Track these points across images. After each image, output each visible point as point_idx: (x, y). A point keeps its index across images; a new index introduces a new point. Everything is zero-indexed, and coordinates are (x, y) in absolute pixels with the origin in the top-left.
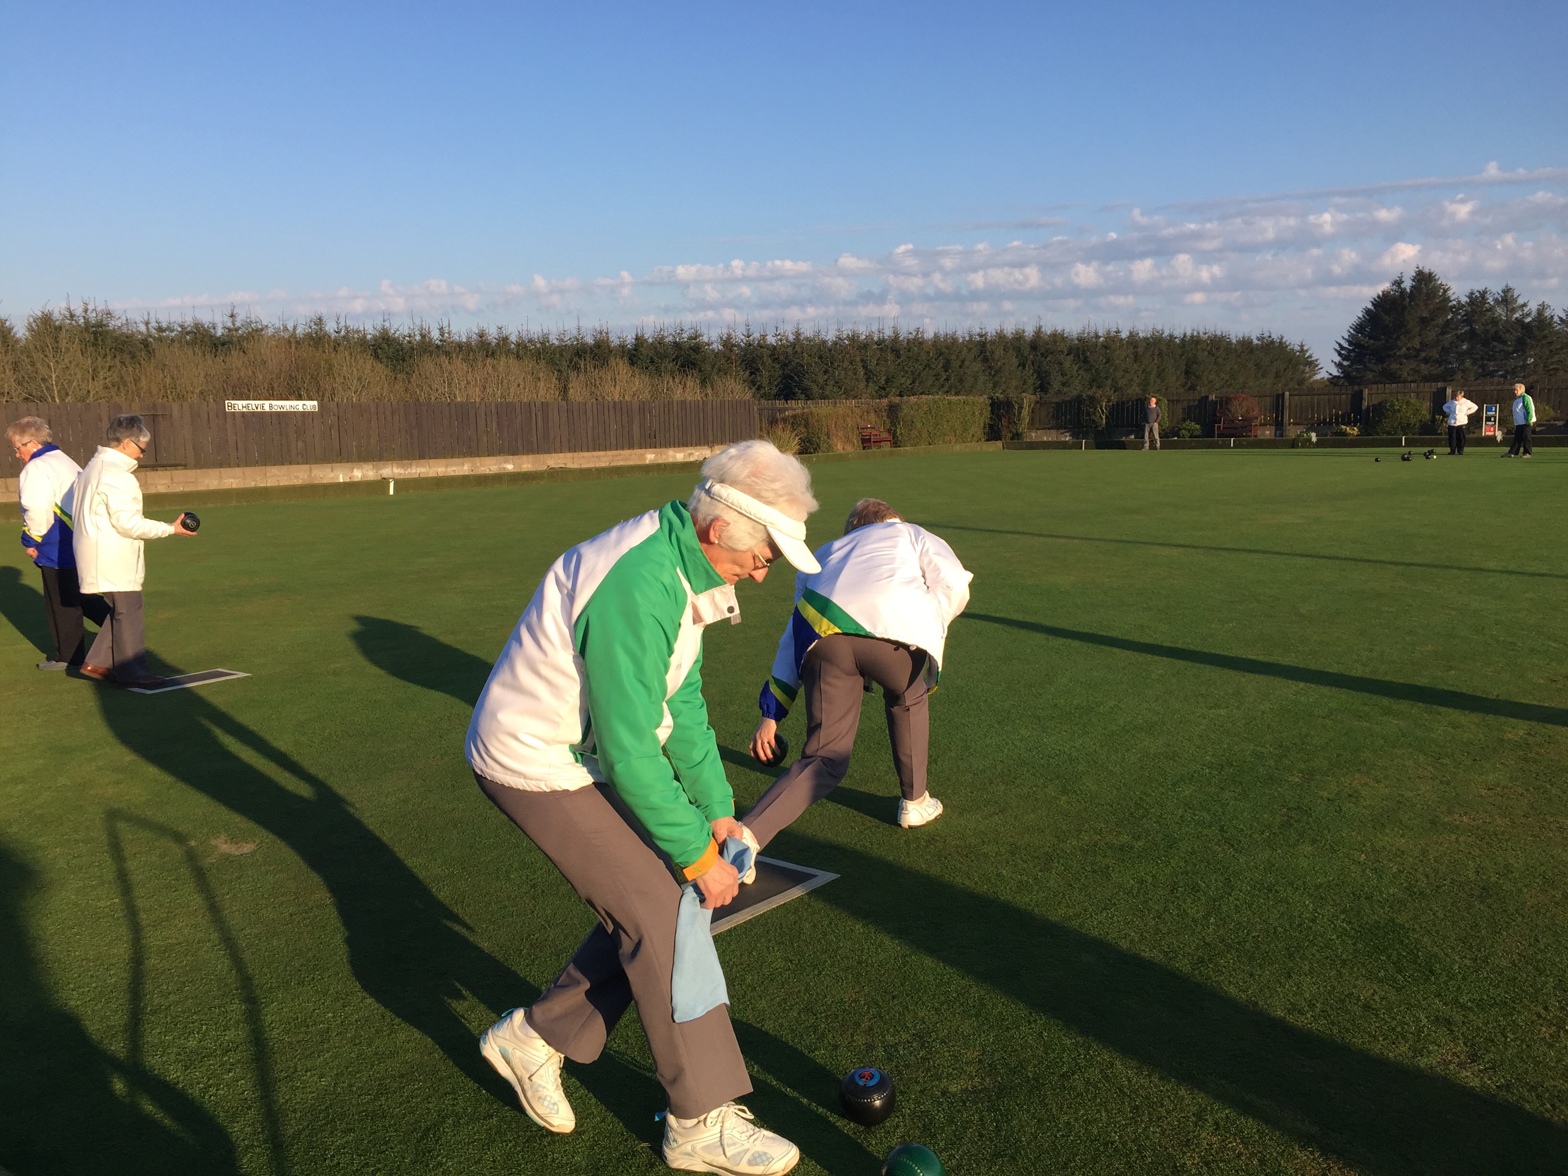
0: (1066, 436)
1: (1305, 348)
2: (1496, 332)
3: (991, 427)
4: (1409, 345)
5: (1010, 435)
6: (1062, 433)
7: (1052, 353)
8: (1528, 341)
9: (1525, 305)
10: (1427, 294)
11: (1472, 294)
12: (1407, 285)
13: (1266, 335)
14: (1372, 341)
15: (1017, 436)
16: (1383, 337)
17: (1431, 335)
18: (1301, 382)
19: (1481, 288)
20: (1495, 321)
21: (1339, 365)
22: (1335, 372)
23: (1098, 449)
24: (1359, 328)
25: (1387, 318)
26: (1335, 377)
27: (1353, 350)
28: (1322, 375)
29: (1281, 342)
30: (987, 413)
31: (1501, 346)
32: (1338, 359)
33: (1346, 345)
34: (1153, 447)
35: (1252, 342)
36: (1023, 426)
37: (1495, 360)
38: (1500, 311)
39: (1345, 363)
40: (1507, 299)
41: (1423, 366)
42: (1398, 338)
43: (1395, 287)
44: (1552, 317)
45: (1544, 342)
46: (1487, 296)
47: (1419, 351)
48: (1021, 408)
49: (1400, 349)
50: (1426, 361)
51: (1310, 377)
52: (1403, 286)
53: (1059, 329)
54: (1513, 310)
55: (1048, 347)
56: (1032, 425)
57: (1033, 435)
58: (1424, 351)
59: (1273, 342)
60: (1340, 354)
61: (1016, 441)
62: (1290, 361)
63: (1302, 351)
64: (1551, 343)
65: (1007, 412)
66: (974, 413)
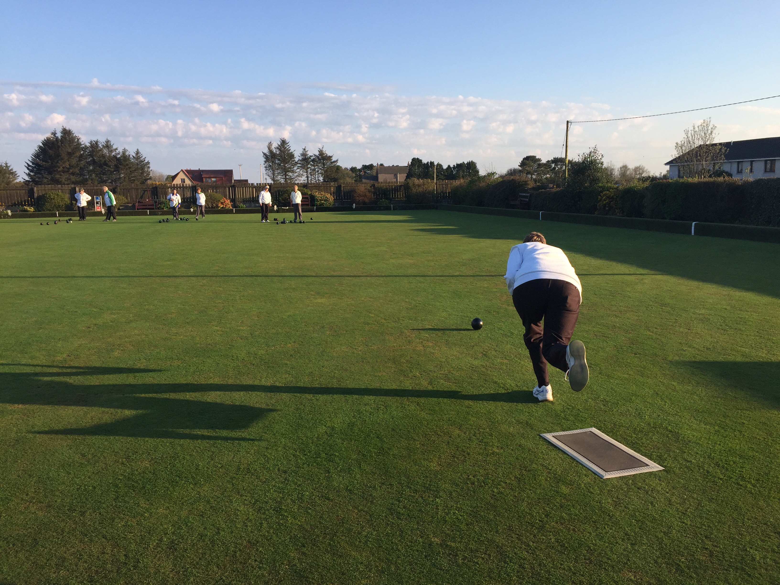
1: (8, 165)
2: (105, 161)
4: (64, 166)
8: (120, 166)
9: (116, 149)
10: (70, 141)
11: (91, 142)
12: (59, 135)
14: (44, 163)
16: (49, 161)
17: (74, 161)
18: (8, 183)
19: (95, 140)
20: (103, 156)
21: (29, 175)
22: (27, 178)
24: (36, 156)
25: (50, 151)
26: (27, 181)
27: (35, 167)
28: (20, 180)
31: (108, 168)
32: (27, 171)
33: (31, 164)
37: (106, 175)
38: (105, 151)
39: (32, 174)
40: (108, 145)
41: (72, 176)
42: (57, 162)
43: (52, 136)
44: (129, 155)
45: (127, 167)
46: (99, 143)
47: (69, 169)
49: (59, 168)
50: (73, 174)
51: (13, 181)
52: (57, 135)
54: (112, 151)
58: (71, 169)
60: (28, 169)
62: (1, 172)
63: (7, 166)
64: (130, 168)
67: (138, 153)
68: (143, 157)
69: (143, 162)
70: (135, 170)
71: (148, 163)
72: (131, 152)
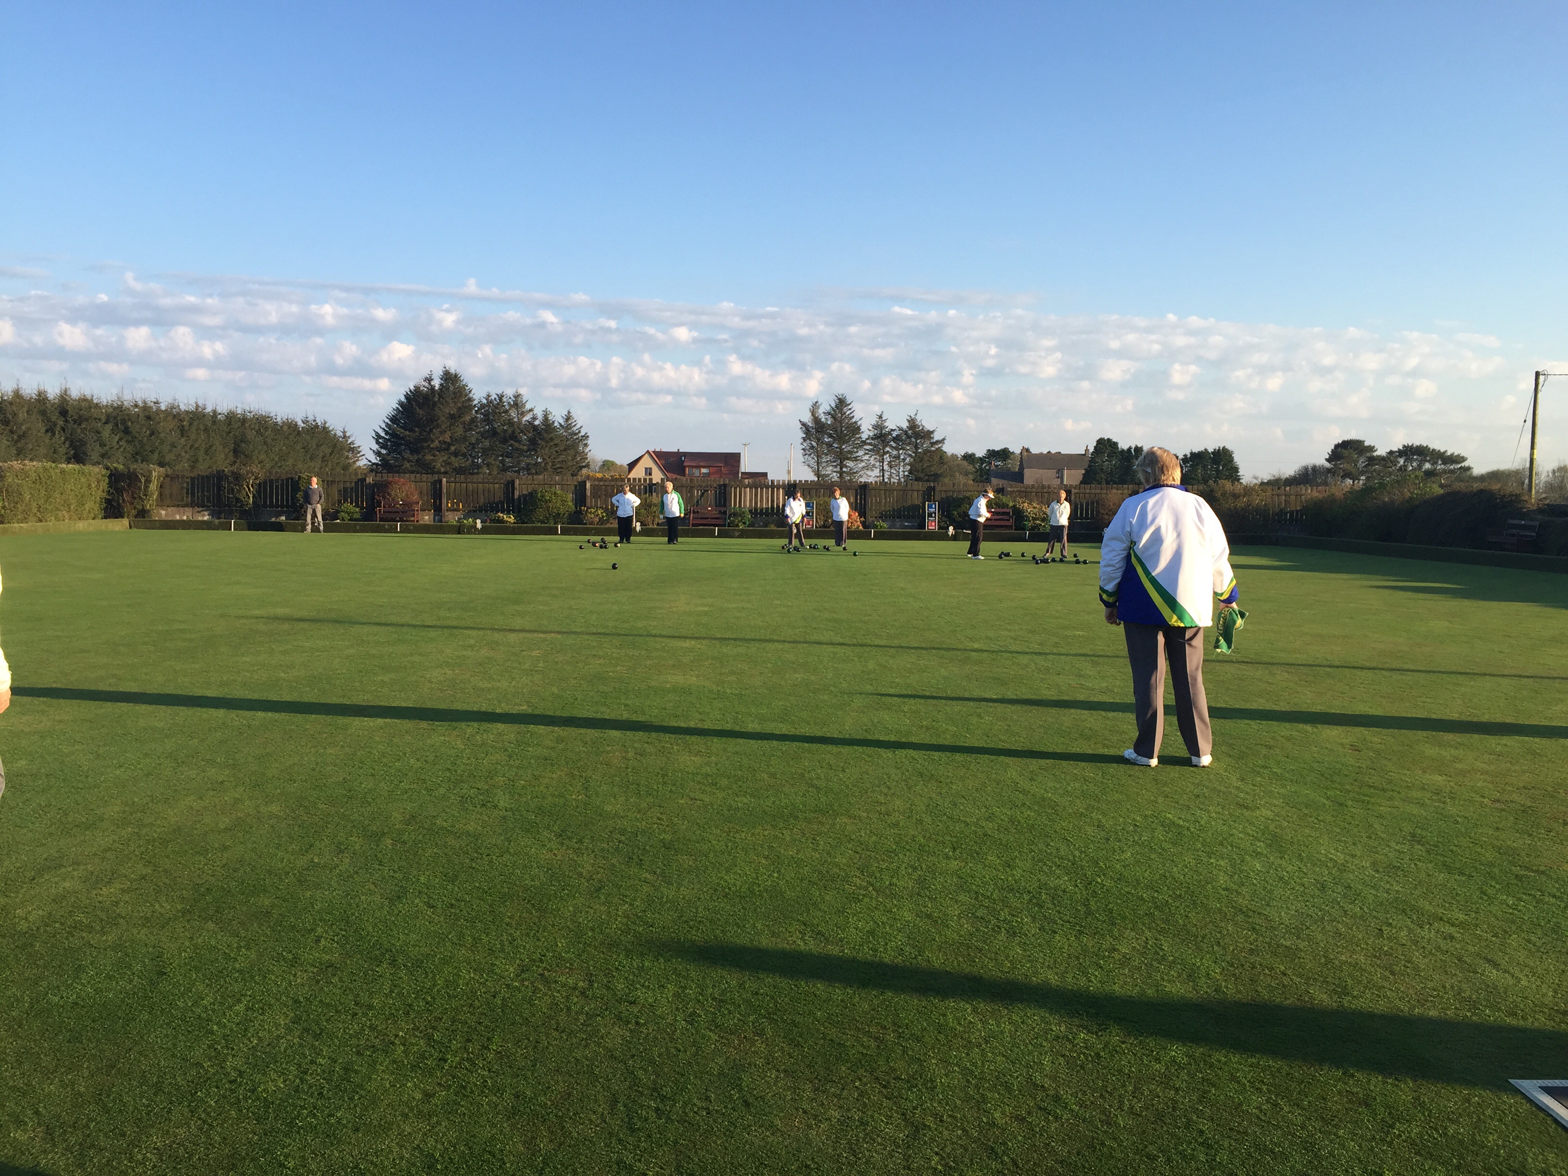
0: (204, 515)
1: (348, 435)
2: (513, 432)
3: (108, 501)
4: (441, 439)
5: (134, 512)
6: (199, 512)
7: (87, 420)
8: (540, 442)
9: (531, 410)
10: (454, 393)
11: (489, 396)
12: (436, 383)
13: (311, 418)
14: (407, 433)
15: (142, 513)
16: (417, 429)
17: (459, 431)
18: (346, 468)
19: (499, 392)
20: (510, 423)
21: (378, 453)
22: (374, 459)
23: (250, 530)
24: (394, 419)
25: (421, 412)
26: (374, 464)
27: (389, 440)
28: (362, 463)
29: (324, 428)
30: (104, 485)
31: (517, 445)
32: (376, 447)
33: (383, 434)
34: (315, 529)
35: (296, 425)
36: (150, 504)
37: (512, 457)
38: (513, 413)
39: (384, 451)
40: (517, 403)
41: (453, 458)
42: (431, 430)
43: (426, 384)
44: (553, 422)
45: (551, 444)
46: (504, 399)
47: (449, 445)
48: (148, 481)
49: (433, 441)
50: (456, 454)
51: (354, 462)
52: (432, 383)
53: (88, 394)
54: (523, 414)
55: (81, 412)
56: (162, 501)
57: (163, 512)
58: (454, 445)
59: (317, 426)
60: (378, 443)
61: (142, 518)
62: (335, 446)
63: (345, 437)
64: (556, 445)
65: (129, 485)
66: (90, 485)
67: (568, 418)
68: (578, 426)
69: (577, 434)
70: (565, 450)
71: (586, 437)
72: (557, 417)
